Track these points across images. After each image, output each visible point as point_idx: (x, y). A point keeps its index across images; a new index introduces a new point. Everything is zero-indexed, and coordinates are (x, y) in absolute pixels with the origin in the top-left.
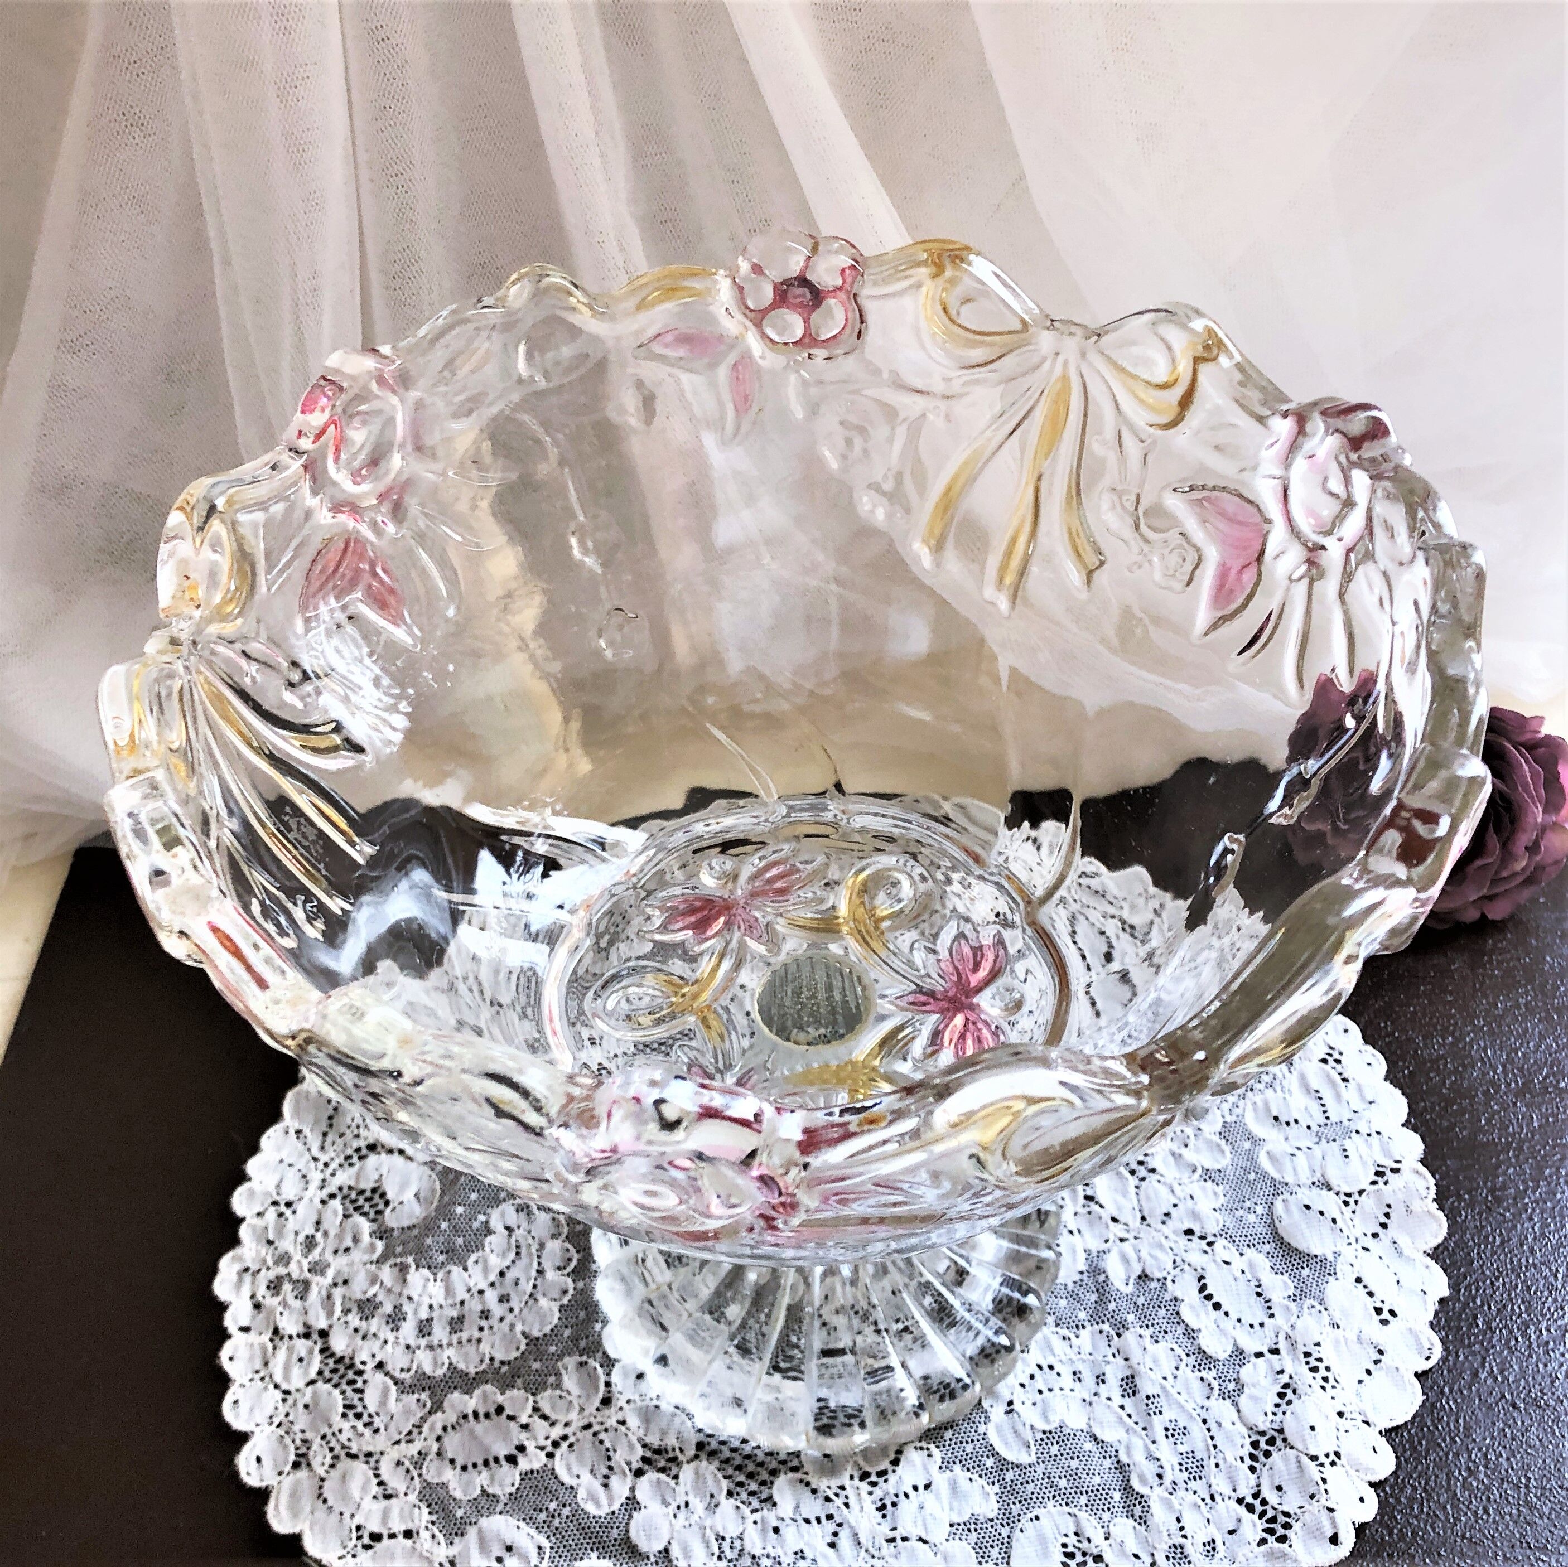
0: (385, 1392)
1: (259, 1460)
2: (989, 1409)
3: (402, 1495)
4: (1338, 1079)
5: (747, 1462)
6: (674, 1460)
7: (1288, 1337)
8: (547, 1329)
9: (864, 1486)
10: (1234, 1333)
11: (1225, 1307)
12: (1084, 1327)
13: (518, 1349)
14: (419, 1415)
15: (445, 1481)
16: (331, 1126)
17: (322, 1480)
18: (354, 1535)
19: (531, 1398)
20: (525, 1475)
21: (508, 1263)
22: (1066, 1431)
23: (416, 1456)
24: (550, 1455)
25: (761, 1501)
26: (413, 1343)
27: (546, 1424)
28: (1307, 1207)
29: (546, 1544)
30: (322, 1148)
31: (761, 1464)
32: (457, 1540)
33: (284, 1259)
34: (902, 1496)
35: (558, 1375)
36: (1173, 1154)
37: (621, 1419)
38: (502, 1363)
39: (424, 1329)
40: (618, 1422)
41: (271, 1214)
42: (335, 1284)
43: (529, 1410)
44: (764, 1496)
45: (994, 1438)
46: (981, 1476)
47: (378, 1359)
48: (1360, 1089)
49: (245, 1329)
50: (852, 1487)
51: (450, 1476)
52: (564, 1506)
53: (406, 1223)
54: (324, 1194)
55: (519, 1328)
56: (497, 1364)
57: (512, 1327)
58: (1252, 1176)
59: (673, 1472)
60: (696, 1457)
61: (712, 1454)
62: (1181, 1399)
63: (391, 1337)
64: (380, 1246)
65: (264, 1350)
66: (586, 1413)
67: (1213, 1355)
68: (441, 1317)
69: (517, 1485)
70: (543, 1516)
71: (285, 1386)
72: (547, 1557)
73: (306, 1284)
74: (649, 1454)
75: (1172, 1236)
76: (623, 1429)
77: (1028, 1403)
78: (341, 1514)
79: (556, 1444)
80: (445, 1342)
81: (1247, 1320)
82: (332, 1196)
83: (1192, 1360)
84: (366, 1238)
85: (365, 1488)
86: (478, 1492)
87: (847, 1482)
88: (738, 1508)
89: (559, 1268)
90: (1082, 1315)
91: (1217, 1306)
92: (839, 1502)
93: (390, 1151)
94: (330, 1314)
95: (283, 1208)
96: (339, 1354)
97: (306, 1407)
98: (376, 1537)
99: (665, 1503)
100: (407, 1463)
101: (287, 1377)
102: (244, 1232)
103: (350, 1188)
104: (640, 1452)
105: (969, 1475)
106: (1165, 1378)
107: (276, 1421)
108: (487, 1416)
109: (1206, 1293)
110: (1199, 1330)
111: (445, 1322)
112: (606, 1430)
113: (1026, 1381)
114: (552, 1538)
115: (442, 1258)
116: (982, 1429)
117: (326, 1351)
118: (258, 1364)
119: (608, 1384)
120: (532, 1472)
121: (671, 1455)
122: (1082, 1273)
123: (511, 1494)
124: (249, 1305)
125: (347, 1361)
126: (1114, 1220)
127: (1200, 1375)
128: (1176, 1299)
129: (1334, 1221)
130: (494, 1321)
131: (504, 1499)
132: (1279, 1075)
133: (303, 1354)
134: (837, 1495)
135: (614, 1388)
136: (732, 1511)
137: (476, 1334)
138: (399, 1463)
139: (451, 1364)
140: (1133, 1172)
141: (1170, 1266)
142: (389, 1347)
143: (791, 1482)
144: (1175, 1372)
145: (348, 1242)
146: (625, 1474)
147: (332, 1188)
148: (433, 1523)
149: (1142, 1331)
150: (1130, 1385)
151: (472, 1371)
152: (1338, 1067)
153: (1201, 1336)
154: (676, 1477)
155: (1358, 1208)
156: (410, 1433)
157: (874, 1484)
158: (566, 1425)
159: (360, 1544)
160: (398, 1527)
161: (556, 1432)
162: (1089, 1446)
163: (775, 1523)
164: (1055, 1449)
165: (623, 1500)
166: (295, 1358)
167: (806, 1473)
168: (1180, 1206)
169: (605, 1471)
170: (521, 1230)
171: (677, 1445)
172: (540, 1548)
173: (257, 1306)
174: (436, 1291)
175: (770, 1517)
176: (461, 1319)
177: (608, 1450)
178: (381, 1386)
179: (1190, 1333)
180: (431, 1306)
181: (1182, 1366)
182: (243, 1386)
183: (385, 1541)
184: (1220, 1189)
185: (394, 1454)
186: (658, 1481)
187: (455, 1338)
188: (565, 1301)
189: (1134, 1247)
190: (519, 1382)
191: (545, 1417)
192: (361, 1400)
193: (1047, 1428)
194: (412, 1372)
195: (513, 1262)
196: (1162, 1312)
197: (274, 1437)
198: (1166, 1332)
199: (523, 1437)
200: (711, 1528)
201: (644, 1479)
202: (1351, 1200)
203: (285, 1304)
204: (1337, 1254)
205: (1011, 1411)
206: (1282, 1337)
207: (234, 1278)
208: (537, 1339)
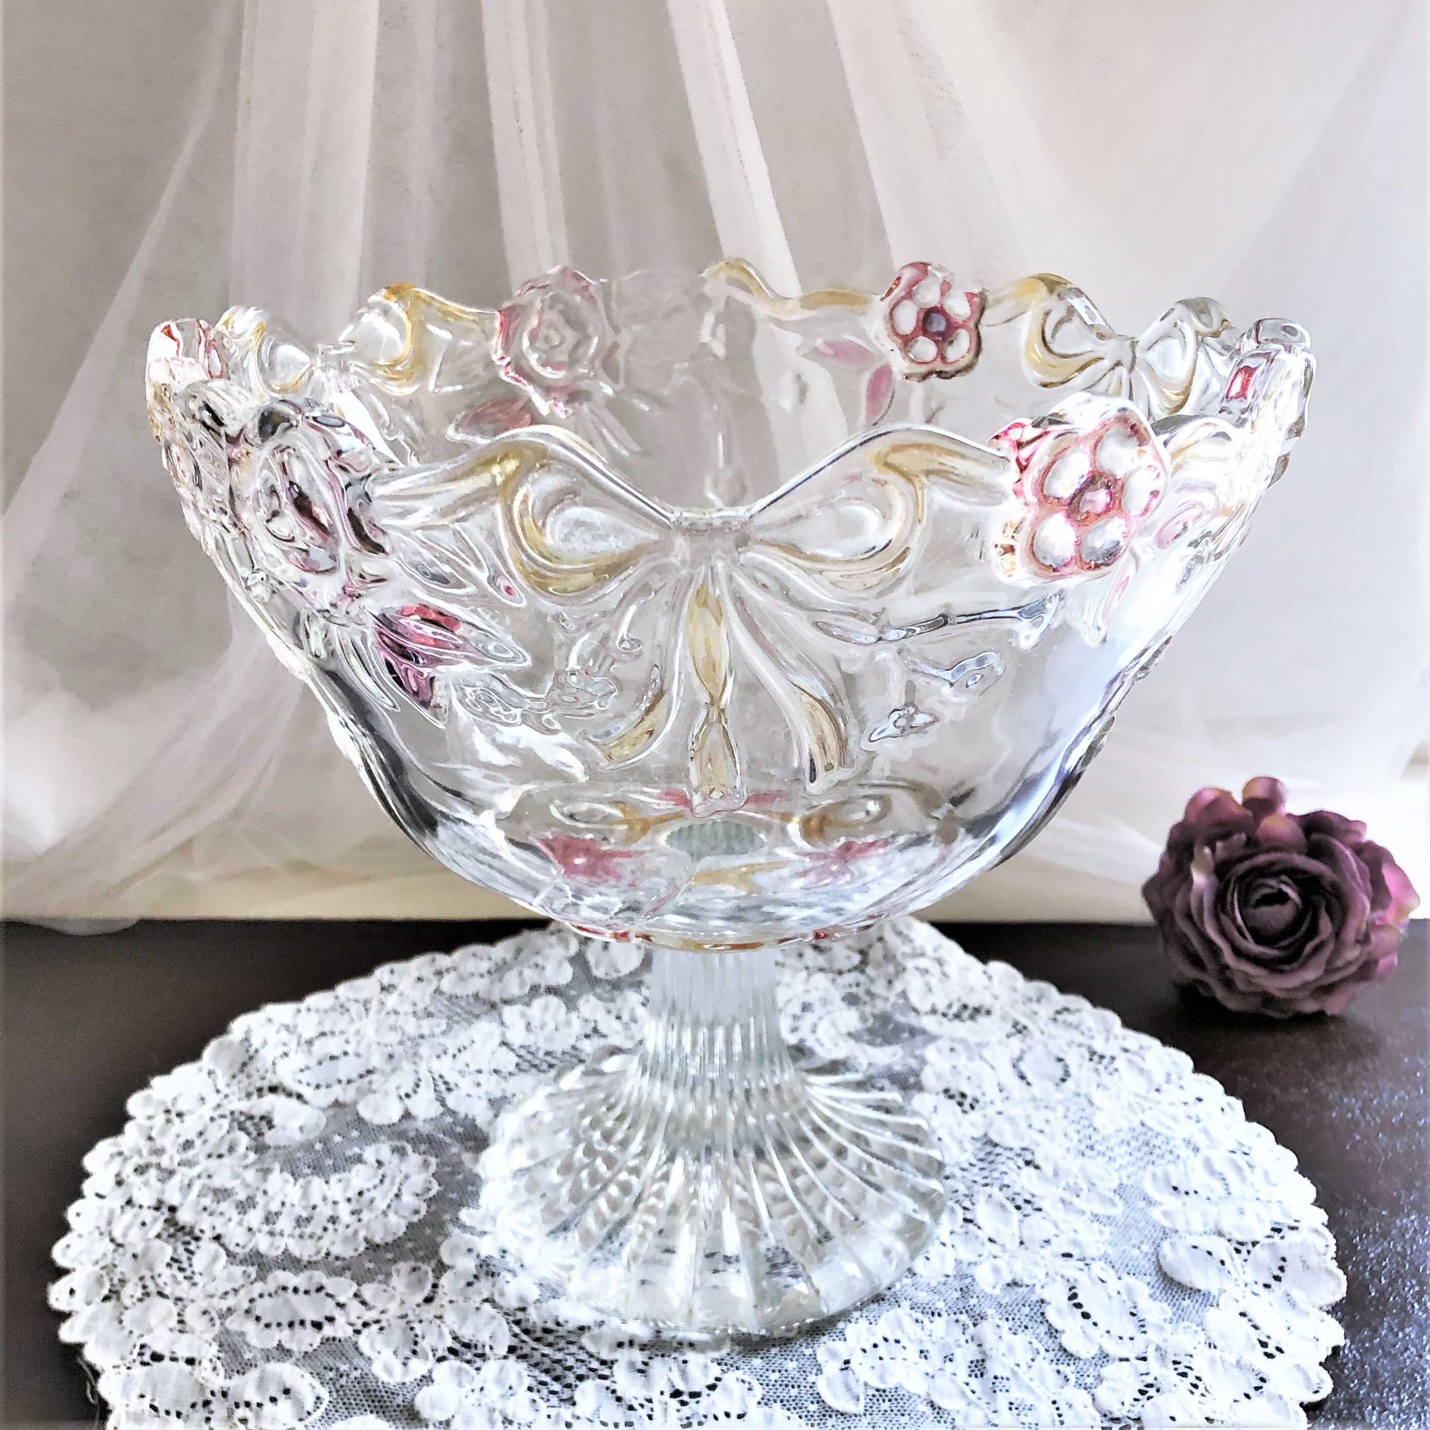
0: (215, 1259)
1: (72, 1292)
2: (822, 1363)
3: (197, 1333)
4: (1245, 1167)
5: (556, 1365)
6: (482, 1356)
7: (1158, 1348)
8: (390, 1239)
9: (674, 1403)
10: (1100, 1340)
11: (1094, 1318)
12: (939, 1315)
13: (356, 1250)
14: (241, 1282)
15: (244, 1329)
16: (242, 1071)
17: (126, 1308)
18: (137, 1350)
19: (354, 1288)
20: (326, 1341)
21: (370, 1185)
22: (901, 1392)
23: (225, 1309)
24: (357, 1332)
25: (561, 1400)
26: (255, 1226)
27: (363, 1307)
28: (1195, 1247)
29: (326, 1397)
30: (228, 1085)
31: (570, 1368)
32: (236, 1376)
33: (159, 1152)
34: (711, 1417)
35: (388, 1275)
36: (1063, 1201)
37: (438, 1314)
38: (337, 1258)
39: (270, 1218)
40: (436, 1317)
41: (161, 1118)
42: (199, 1176)
43: (351, 1294)
44: (564, 1397)
45: (822, 1387)
46: (800, 1417)
47: (218, 1231)
48: (1266, 1174)
49: (99, 1196)
50: (660, 1402)
51: (251, 1328)
52: (356, 1369)
53: (282, 1143)
54: (215, 1114)
55: (362, 1234)
56: (331, 1259)
57: (356, 1233)
58: (1143, 1224)
59: (476, 1365)
60: (505, 1357)
61: (523, 1357)
62: (1033, 1385)
63: (236, 1217)
64: (252, 1156)
65: (112, 1212)
66: (406, 1306)
67: (1074, 1353)
68: (290, 1213)
69: (315, 1347)
70: (331, 1374)
71: (120, 1241)
72: (323, 1407)
73: (171, 1173)
74: (457, 1346)
75: (1049, 1257)
76: (438, 1321)
77: (866, 1366)
78: (131, 1332)
79: (365, 1325)
80: (287, 1231)
81: (1116, 1332)
82: (223, 1116)
83: (1051, 1355)
84: (241, 1149)
85: (164, 1320)
86: (275, 1344)
87: (656, 1397)
88: (534, 1401)
89: (417, 1195)
90: (940, 1305)
91: (1086, 1316)
92: (643, 1413)
93: (290, 1095)
94: (185, 1196)
95: (173, 1116)
96: (181, 1223)
97: (135, 1256)
98: (157, 1357)
99: (460, 1385)
100: (214, 1314)
101: (125, 1235)
102: (129, 1127)
103: (241, 1113)
104: (449, 1342)
105: (788, 1413)
106: (1018, 1365)
107: (101, 1264)
108: (306, 1292)
109: (1075, 1301)
110: (1063, 1332)
111: (293, 1218)
112: (420, 1321)
113: (869, 1348)
114: (335, 1394)
115: (307, 1171)
116: (812, 1378)
117: (170, 1222)
118: (102, 1223)
119: (435, 1286)
120: (334, 1339)
121: (480, 1351)
122: (947, 1276)
123: (306, 1353)
124: (112, 1180)
125: (187, 1229)
126: (991, 1240)
127: (1056, 1367)
128: (1042, 1301)
129: (1222, 1262)
130: (340, 1227)
131: (297, 1355)
132: (1183, 1156)
133: (148, 1221)
134: (642, 1406)
135: (440, 1290)
136: (527, 1404)
137: (319, 1232)
138: (205, 1313)
139: (286, 1250)
140: (1018, 1208)
141: (1042, 1276)
142: (232, 1225)
143: (598, 1386)
144: (1030, 1363)
145: (224, 1150)
146: (427, 1358)
147: (226, 1111)
148: (219, 1358)
149: (1000, 1323)
150: (978, 1367)
151: (305, 1258)
152: (1247, 1157)
153: (1063, 1336)
154: (478, 1369)
155: (1250, 1257)
156: (226, 1293)
157: (683, 1403)
158: (382, 1312)
159: (139, 1359)
160: (183, 1354)
161: (369, 1316)
162: (924, 1408)
163: (570, 1420)
164: (886, 1406)
165: (419, 1377)
166: (140, 1220)
167: (614, 1382)
168: (1063, 1238)
169: (408, 1353)
170: (392, 1166)
171: (488, 1343)
172: (318, 1398)
173: (119, 1183)
174: (293, 1192)
175: (566, 1413)
176: (308, 1220)
177: (416, 1336)
178: (213, 1252)
179: (1053, 1332)
180: (283, 1204)
181: (1039, 1358)
182: (80, 1236)
183: (166, 1362)
184: (1107, 1230)
185: (203, 1304)
186: (460, 1370)
187: (298, 1232)
188: (415, 1219)
189: (1008, 1264)
190: (348, 1274)
191: (364, 1303)
192: (189, 1259)
193: (882, 1387)
194: (247, 1250)
195: (375, 1187)
196: (1026, 1310)
197: (95, 1275)
198: (1026, 1327)
199: (336, 1313)
200: (501, 1412)
201: (445, 1364)
202: (1244, 1249)
203: (146, 1184)
204: (1222, 1291)
205: (846, 1369)
206: (1152, 1348)
207: (107, 1157)
208: (378, 1246)
